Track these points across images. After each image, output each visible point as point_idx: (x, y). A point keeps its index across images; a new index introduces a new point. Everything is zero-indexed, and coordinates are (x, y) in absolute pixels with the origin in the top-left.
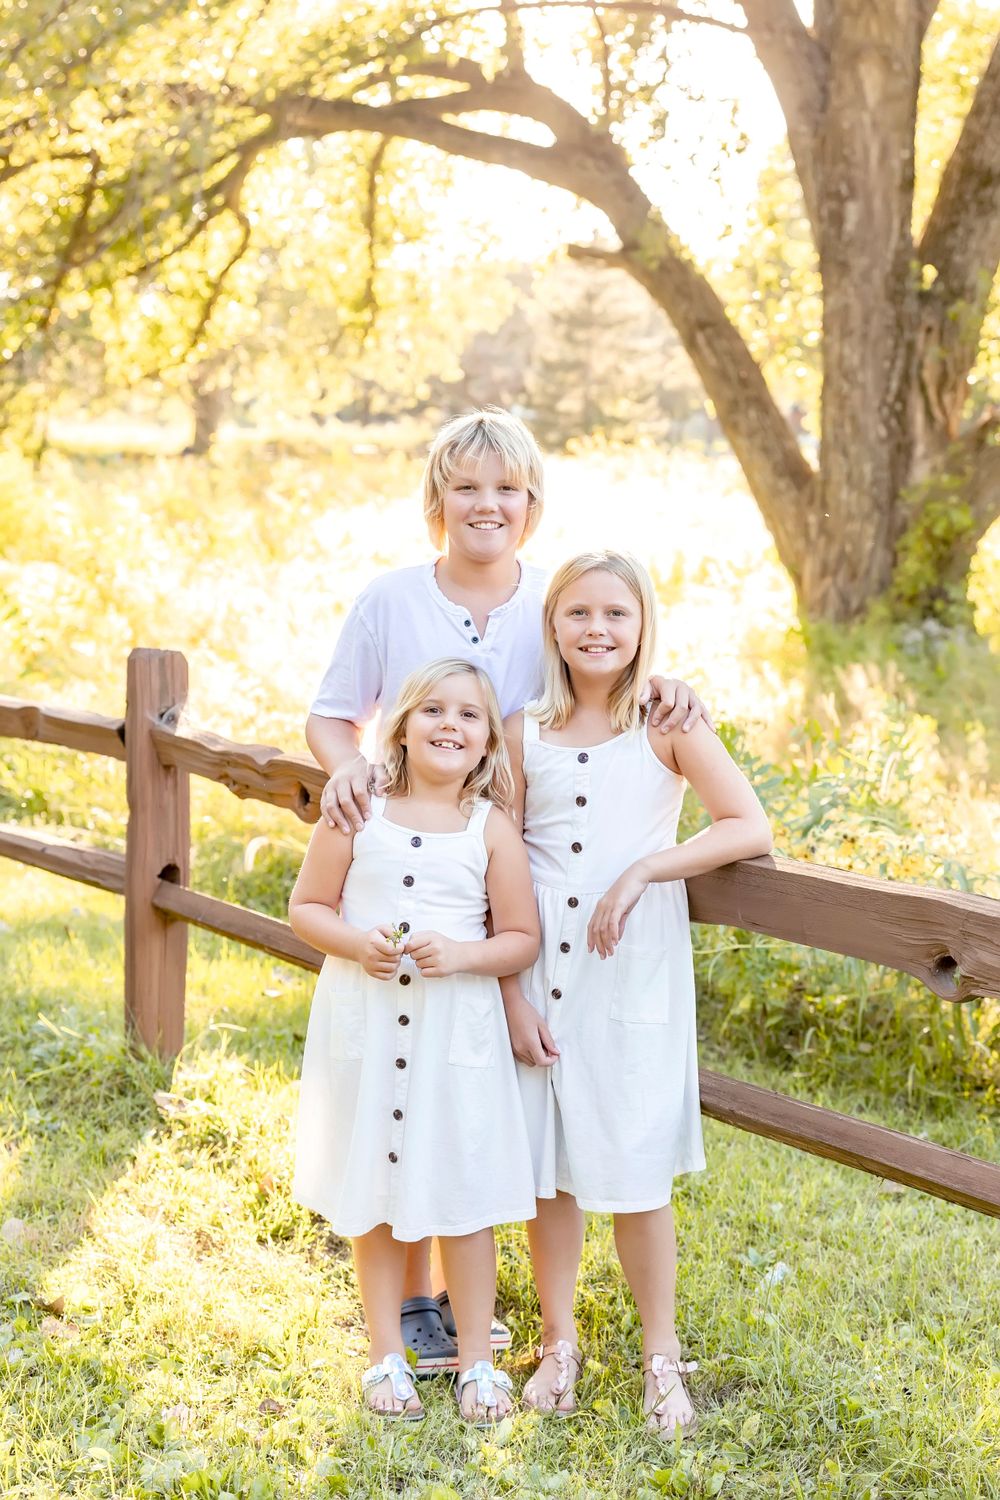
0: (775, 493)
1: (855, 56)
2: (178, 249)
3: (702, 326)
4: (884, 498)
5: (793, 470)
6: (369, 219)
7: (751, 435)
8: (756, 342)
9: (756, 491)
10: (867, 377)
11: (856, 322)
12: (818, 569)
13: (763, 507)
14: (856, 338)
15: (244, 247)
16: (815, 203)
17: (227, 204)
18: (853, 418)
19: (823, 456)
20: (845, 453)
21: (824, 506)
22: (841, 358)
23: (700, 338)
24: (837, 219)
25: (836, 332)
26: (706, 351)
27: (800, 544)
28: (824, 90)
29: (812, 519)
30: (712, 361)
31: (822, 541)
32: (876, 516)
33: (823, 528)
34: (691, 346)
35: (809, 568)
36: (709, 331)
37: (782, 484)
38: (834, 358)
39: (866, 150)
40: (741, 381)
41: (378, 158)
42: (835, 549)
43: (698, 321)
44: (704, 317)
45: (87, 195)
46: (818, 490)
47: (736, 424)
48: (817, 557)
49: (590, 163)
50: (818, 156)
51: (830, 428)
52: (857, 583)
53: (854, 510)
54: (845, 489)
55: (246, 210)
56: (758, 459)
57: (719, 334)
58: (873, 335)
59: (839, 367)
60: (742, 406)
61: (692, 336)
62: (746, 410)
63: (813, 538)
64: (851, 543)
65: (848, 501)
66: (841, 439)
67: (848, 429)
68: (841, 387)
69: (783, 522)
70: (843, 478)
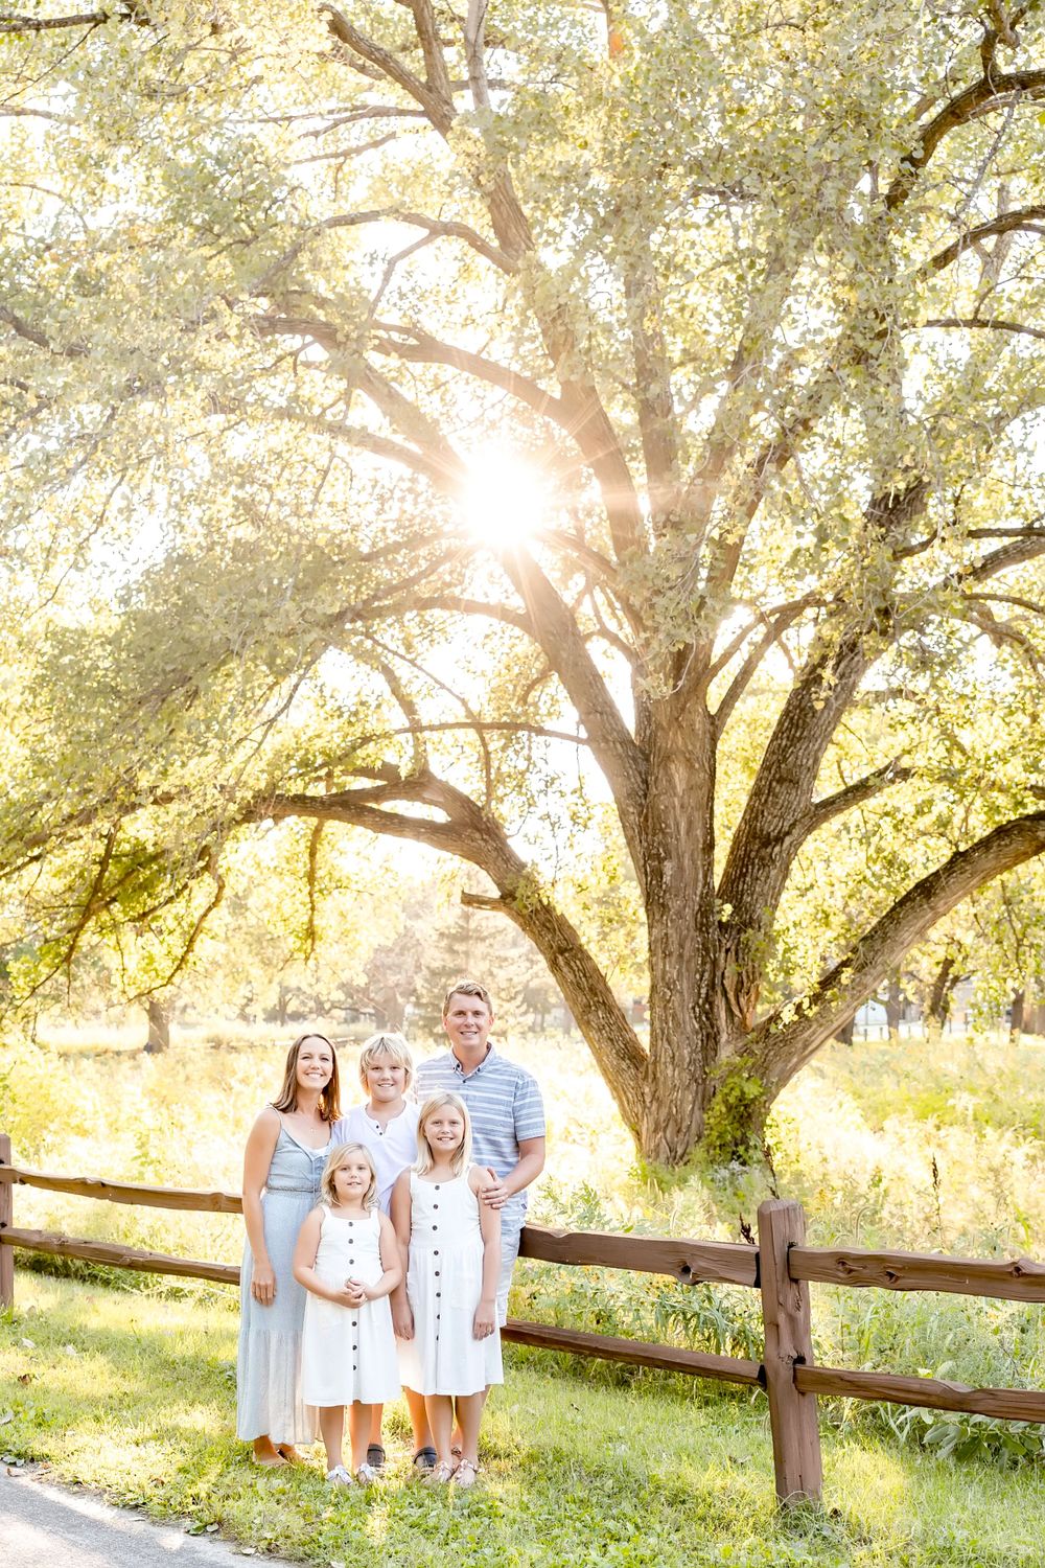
0: (619, 1071)
1: (667, 758)
2: (170, 900)
3: (562, 951)
4: (698, 1073)
5: (631, 1054)
6: (311, 877)
7: (600, 1030)
8: (601, 960)
9: (605, 1072)
10: (684, 985)
11: (674, 947)
12: (652, 1128)
13: (610, 1082)
14: (674, 959)
15: (218, 899)
16: (640, 862)
17: (206, 868)
18: (674, 1016)
19: (653, 1045)
20: (669, 1042)
21: (655, 1078)
22: (664, 972)
23: (561, 961)
24: (659, 873)
25: (660, 955)
26: (565, 969)
27: (639, 1108)
28: (645, 782)
29: (647, 1090)
30: (570, 977)
31: (654, 1108)
32: (693, 1087)
33: (655, 1097)
34: (554, 965)
35: (646, 1126)
36: (568, 954)
37: (624, 1065)
38: (659, 973)
39: (677, 825)
40: (592, 990)
41: (317, 831)
42: (664, 1111)
43: (559, 948)
44: (564, 944)
45: (103, 863)
46: (651, 1067)
47: (588, 1022)
48: (651, 1118)
49: (477, 835)
50: (643, 829)
51: (657, 1023)
52: (681, 1136)
53: (677, 1082)
54: (671, 1067)
55: (221, 871)
56: (606, 1047)
57: (575, 956)
58: (686, 954)
59: (663, 979)
60: (593, 1008)
61: (556, 959)
62: (596, 1011)
63: (648, 1104)
64: (676, 1107)
65: (673, 1076)
66: (665, 1032)
67: (670, 1024)
68: (664, 993)
69: (625, 1093)
70: (668, 1060)
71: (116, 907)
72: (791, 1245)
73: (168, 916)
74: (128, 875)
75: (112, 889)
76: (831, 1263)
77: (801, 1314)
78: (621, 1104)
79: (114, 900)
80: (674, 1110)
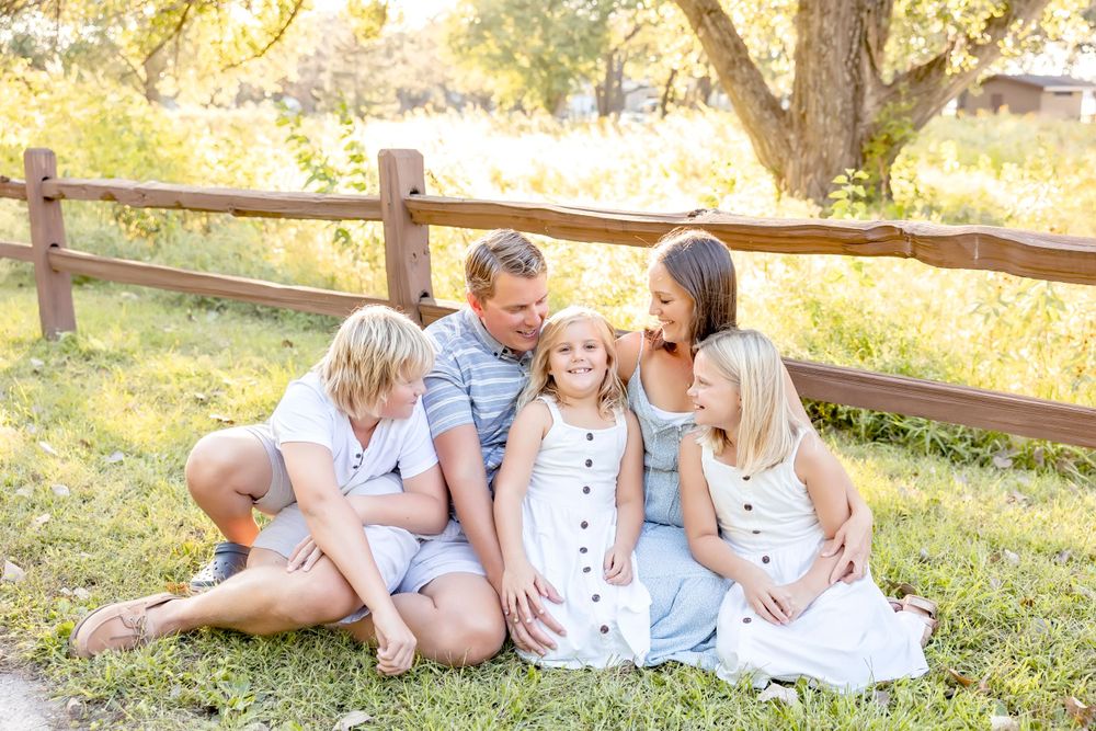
0: (761, 120)
3: (709, 11)
4: (850, 121)
5: (772, 104)
10: (837, 42)
12: (800, 169)
14: (831, 16)
18: (828, 69)
21: (802, 129)
22: (821, 29)
23: (707, 20)
26: (712, 29)
27: (782, 153)
29: (792, 137)
30: (716, 35)
31: (801, 152)
32: (845, 133)
33: (801, 143)
34: (699, 25)
35: (791, 169)
36: (713, 15)
37: (767, 115)
38: (815, 30)
42: (812, 156)
43: (704, 8)
44: (709, 5)
46: (796, 119)
48: (798, 163)
53: (828, 129)
56: (750, 99)
57: (720, 17)
58: (842, 14)
59: (820, 35)
60: (738, 64)
61: (702, 18)
62: (740, 67)
63: (794, 148)
64: (827, 150)
65: (825, 125)
66: (819, 83)
67: (824, 77)
68: (821, 49)
69: (767, 139)
70: (820, 110)
78: (763, 150)
80: (825, 154)
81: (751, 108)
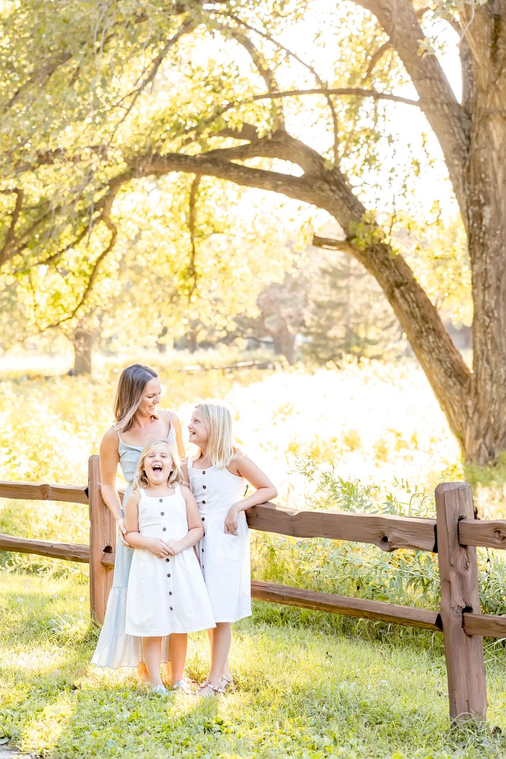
0: (447, 387)
1: (486, 117)
2: (72, 246)
3: (398, 285)
5: (458, 373)
6: (191, 225)
7: (430, 352)
8: (432, 292)
9: (435, 387)
10: (501, 313)
11: (492, 281)
12: (474, 435)
13: (439, 397)
14: (492, 290)
15: (112, 244)
16: (465, 208)
17: (101, 217)
18: (493, 339)
19: (475, 364)
20: (488, 362)
21: (477, 393)
22: (484, 302)
23: (397, 293)
24: (479, 217)
25: (481, 287)
26: (401, 301)
27: (463, 419)
28: (469, 138)
29: (470, 403)
30: (405, 307)
31: (476, 418)
33: (476, 409)
34: (392, 297)
35: (469, 433)
36: (403, 288)
37: (451, 382)
38: (480, 303)
39: (495, 175)
40: (424, 319)
41: (195, 185)
42: (484, 421)
43: (396, 282)
44: (399, 279)
45: (14, 215)
46: (473, 384)
47: (421, 346)
48: (473, 427)
49: (326, 186)
50: (466, 179)
51: (478, 346)
52: (498, 442)
53: (495, 396)
54: (489, 384)
55: (114, 221)
56: (436, 367)
57: (409, 290)
59: (483, 308)
60: (425, 334)
61: (393, 291)
62: (427, 336)
63: (471, 415)
64: (494, 417)
65: (492, 391)
66: (485, 353)
67: (489, 347)
68: (484, 320)
69: (452, 406)
70: (488, 377)
71: (26, 252)
72: (461, 518)
73: (70, 259)
74: (36, 224)
75: (23, 236)
76: (489, 532)
77: (469, 573)
78: (449, 416)
79: (25, 246)
80: (492, 420)
81: (437, 375)
